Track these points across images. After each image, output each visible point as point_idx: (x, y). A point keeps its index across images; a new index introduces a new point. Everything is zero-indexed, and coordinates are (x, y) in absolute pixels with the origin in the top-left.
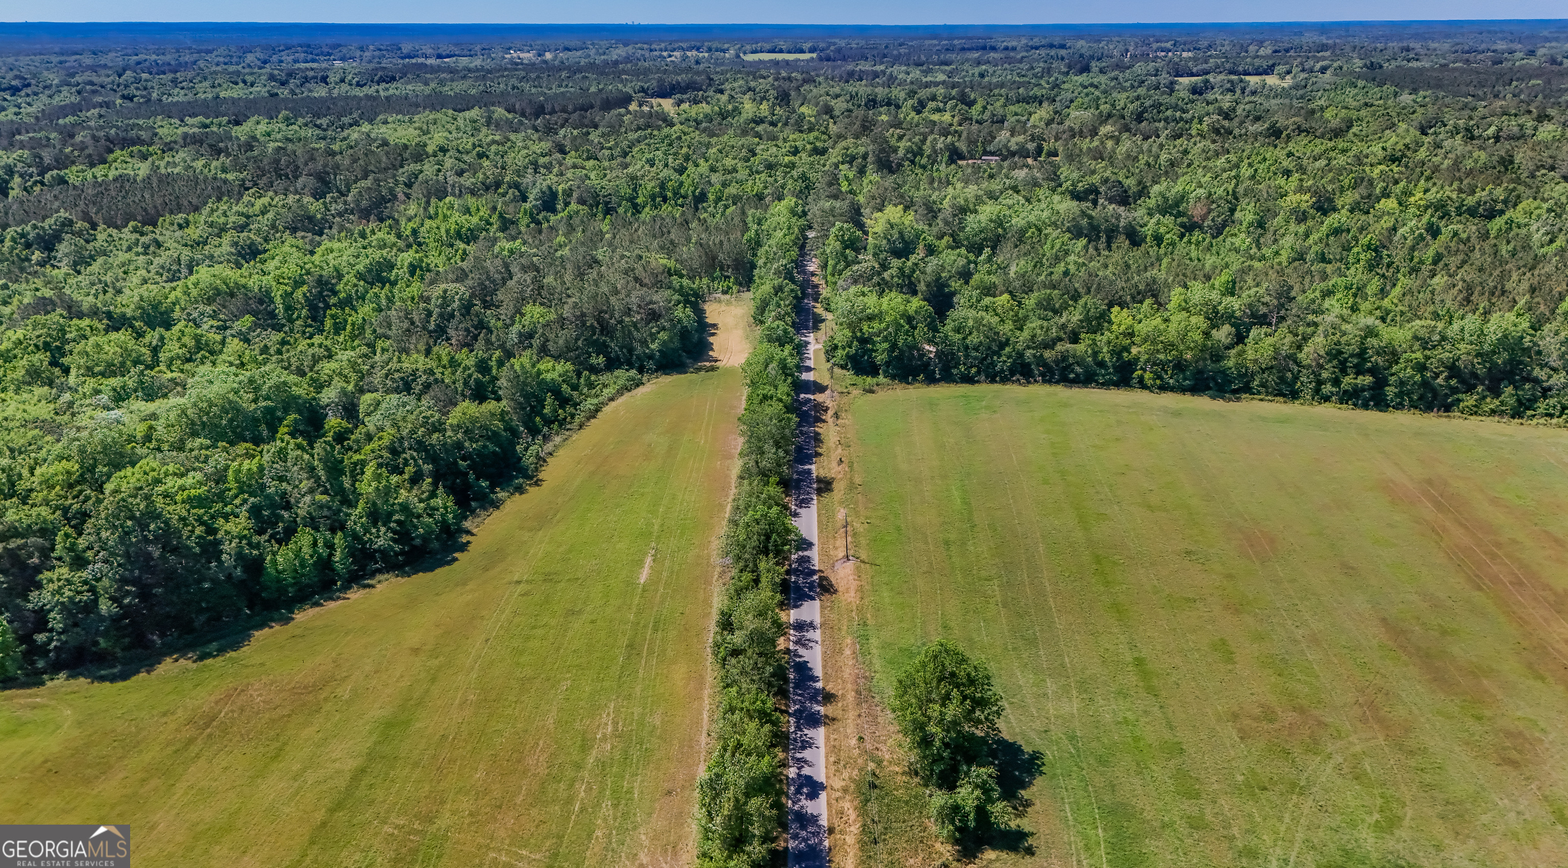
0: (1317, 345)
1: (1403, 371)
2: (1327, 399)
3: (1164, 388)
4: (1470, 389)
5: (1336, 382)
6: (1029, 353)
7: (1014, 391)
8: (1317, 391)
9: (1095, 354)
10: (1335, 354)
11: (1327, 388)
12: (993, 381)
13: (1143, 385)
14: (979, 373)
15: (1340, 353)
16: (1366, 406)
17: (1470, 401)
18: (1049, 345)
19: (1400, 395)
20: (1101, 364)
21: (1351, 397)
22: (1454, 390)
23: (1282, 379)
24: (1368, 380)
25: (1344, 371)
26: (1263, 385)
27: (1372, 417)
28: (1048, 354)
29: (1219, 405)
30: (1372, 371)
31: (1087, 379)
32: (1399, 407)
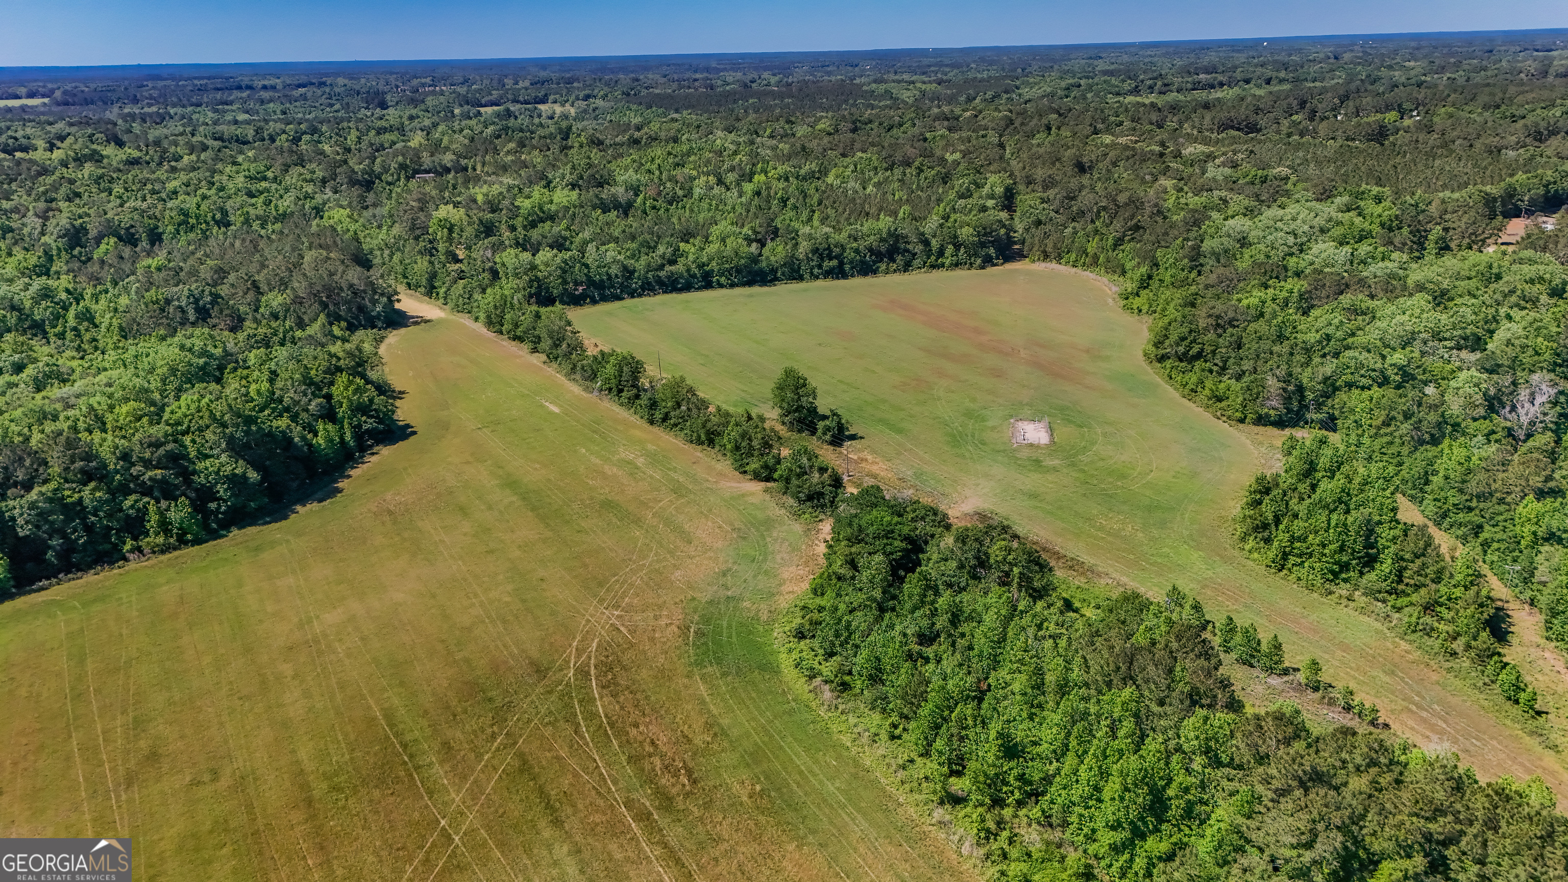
0: (804, 247)
1: (849, 254)
2: (817, 277)
3: (732, 286)
4: (881, 261)
5: (820, 267)
6: (650, 275)
7: (647, 301)
8: (812, 273)
9: (688, 270)
10: (815, 251)
11: (816, 271)
12: (633, 297)
13: (721, 286)
14: (622, 291)
15: (818, 249)
16: (838, 278)
17: (883, 266)
18: (661, 267)
19: (852, 268)
20: (694, 276)
21: (830, 274)
22: (875, 262)
23: (793, 270)
24: (834, 263)
25: (822, 259)
26: (783, 274)
27: (842, 282)
28: (662, 274)
29: (765, 289)
30: (836, 257)
31: (688, 288)
32: (853, 276)
